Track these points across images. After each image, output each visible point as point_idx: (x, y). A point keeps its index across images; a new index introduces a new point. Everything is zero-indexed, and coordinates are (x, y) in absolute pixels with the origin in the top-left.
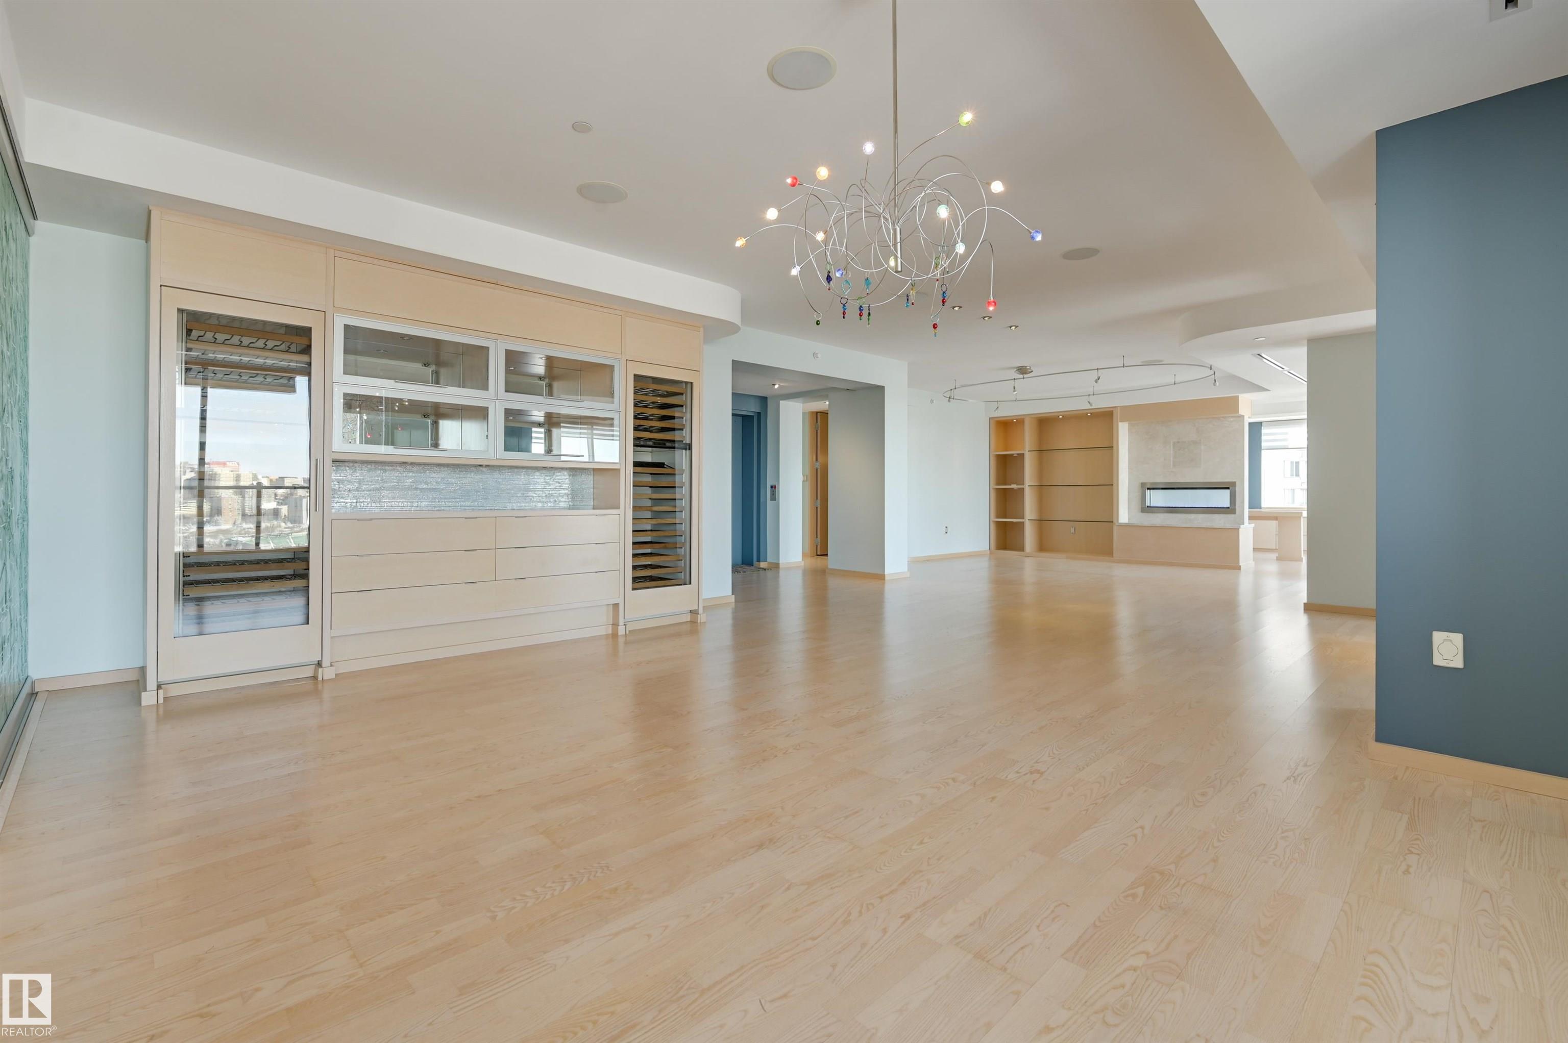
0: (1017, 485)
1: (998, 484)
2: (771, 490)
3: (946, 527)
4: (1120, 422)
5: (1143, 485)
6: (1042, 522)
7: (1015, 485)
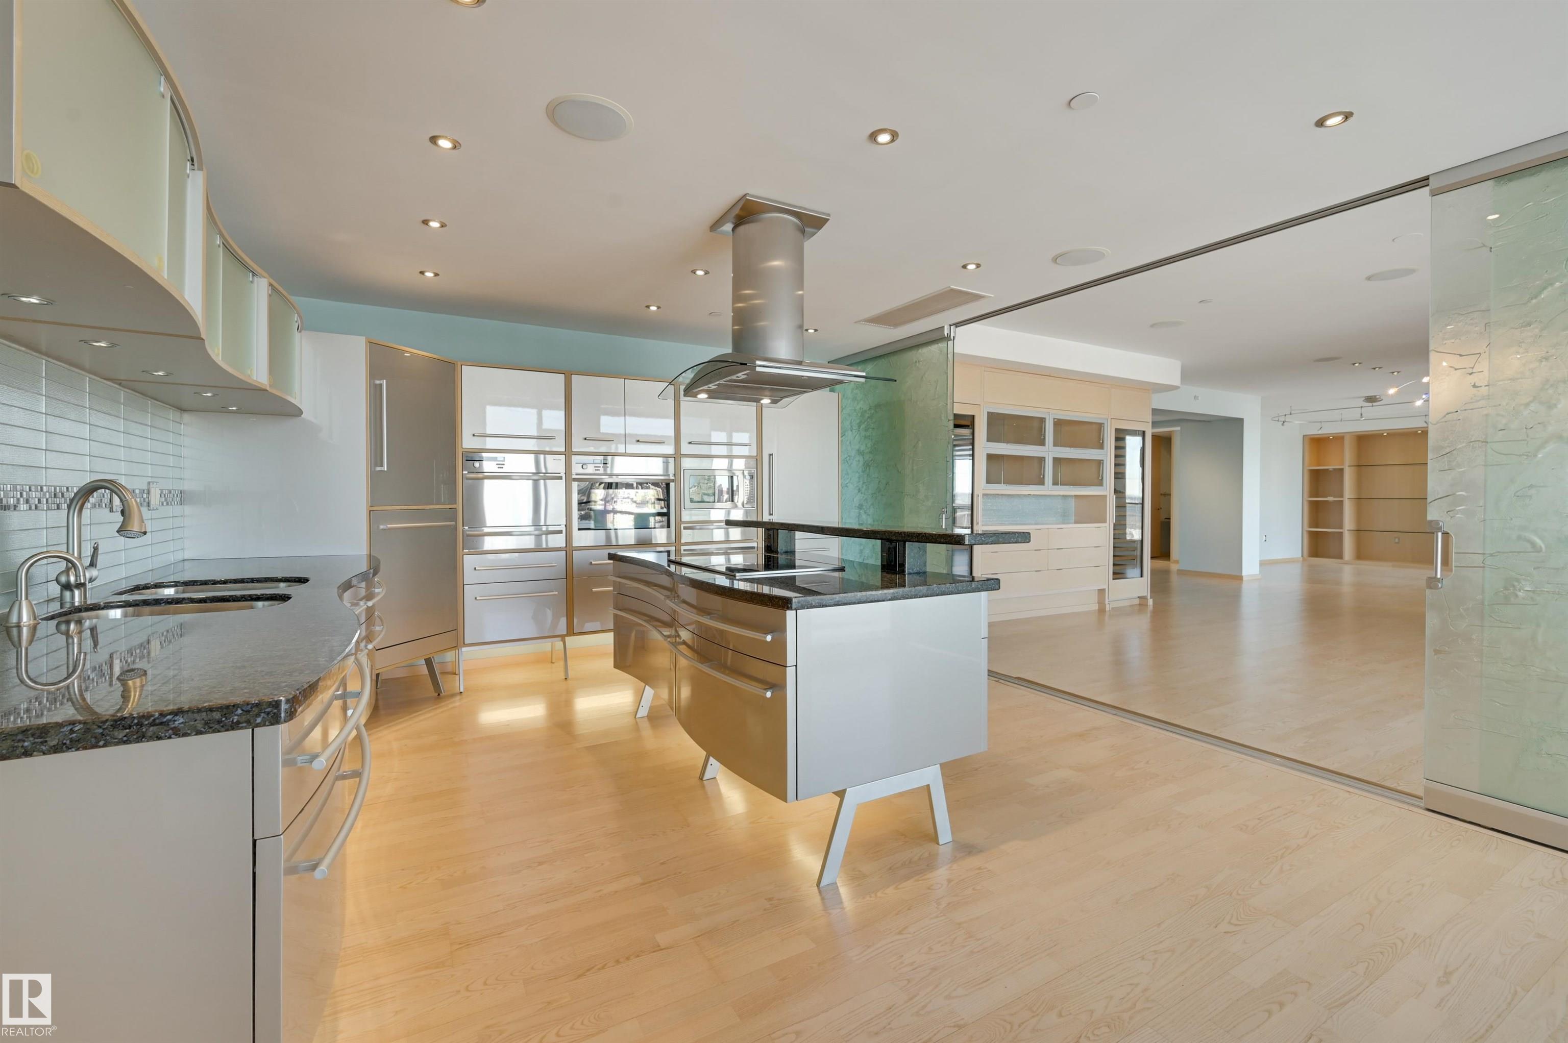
0: (1334, 497)
1: (1311, 497)
3: (1265, 536)
7: (1332, 498)
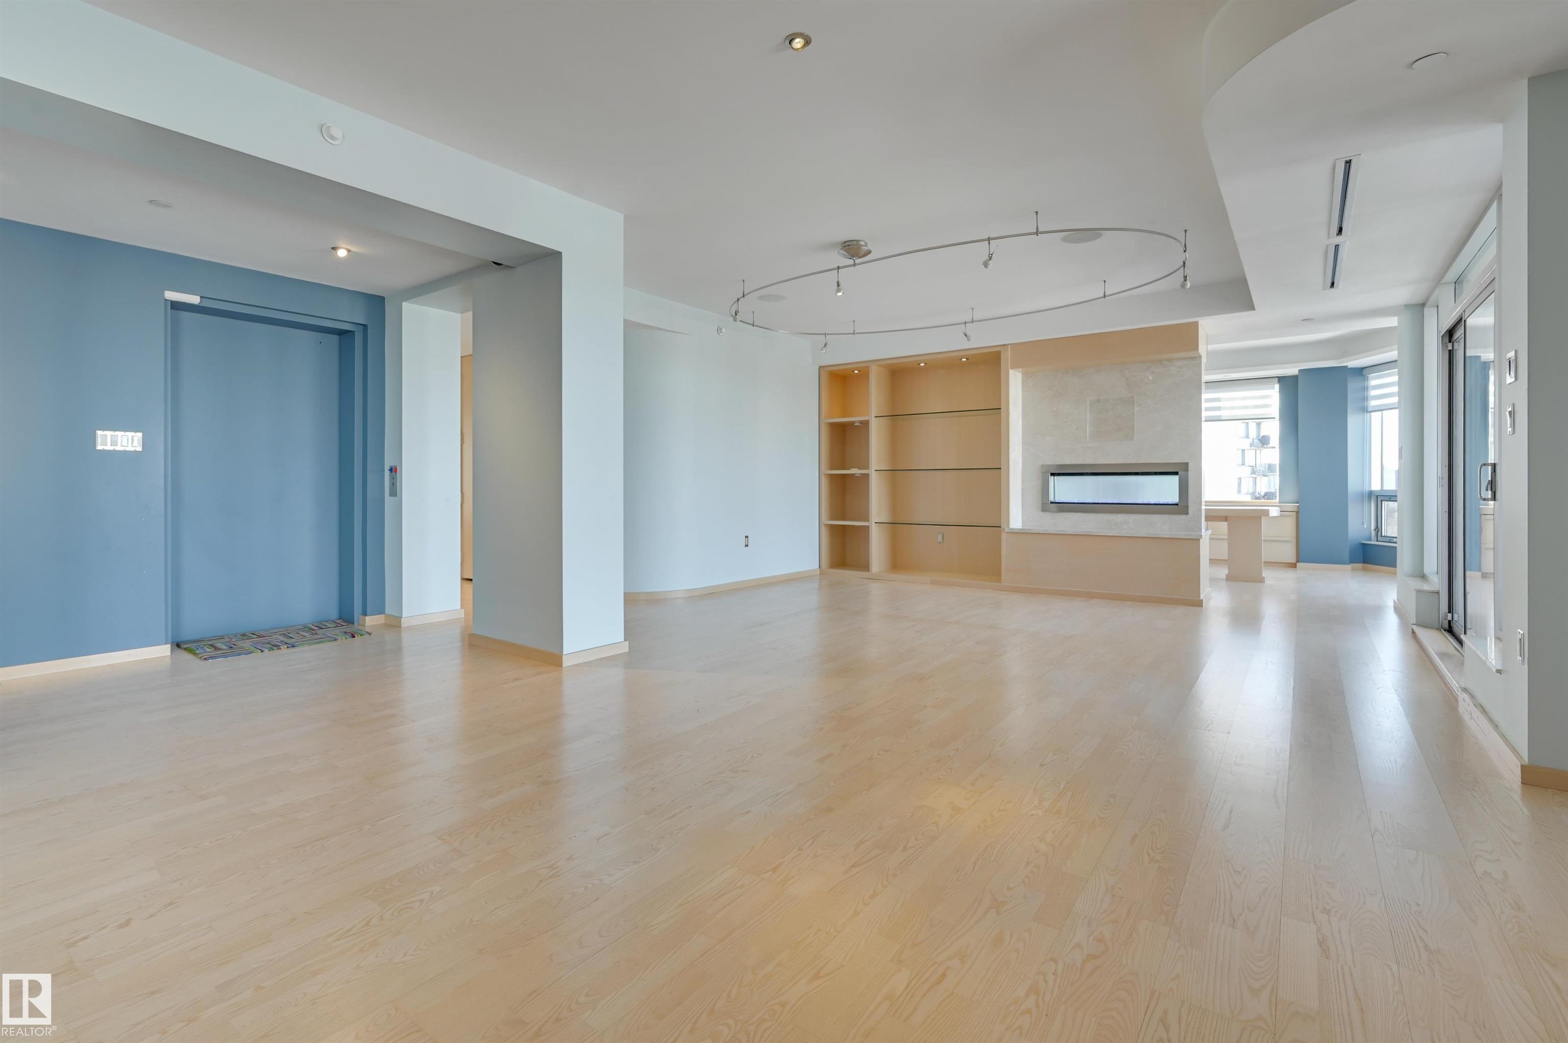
0: (859, 469)
1: (831, 468)
2: (390, 476)
3: (747, 537)
4: (1012, 368)
5: (1044, 468)
6: (895, 525)
7: (856, 469)
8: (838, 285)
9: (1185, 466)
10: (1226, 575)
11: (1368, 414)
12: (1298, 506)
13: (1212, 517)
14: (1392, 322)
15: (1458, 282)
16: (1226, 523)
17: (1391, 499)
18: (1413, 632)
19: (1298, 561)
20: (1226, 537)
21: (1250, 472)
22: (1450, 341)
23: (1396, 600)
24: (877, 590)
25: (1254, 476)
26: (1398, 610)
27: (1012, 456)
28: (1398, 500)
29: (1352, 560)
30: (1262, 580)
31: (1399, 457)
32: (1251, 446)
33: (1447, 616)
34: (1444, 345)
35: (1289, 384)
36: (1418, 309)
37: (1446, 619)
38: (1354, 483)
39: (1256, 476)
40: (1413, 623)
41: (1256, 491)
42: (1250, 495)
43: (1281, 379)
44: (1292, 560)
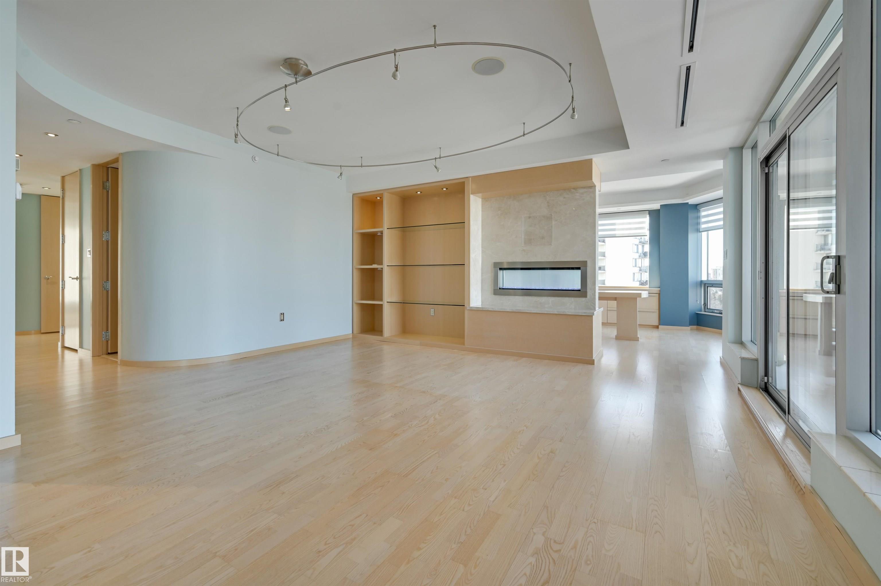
0: (377, 265)
1: (361, 264)
3: (282, 314)
4: (472, 194)
5: (496, 264)
6: (401, 305)
8: (286, 101)
9: (585, 263)
10: (616, 336)
11: (700, 233)
12: (660, 290)
13: (603, 297)
14: (718, 165)
15: (772, 121)
16: (616, 301)
17: (713, 286)
18: (739, 390)
19: (660, 324)
20: (616, 309)
21: (639, 270)
22: (766, 166)
23: (721, 357)
24: (387, 349)
25: (640, 272)
26: (723, 364)
27: (472, 256)
28: (723, 286)
29: (691, 324)
30: (637, 339)
31: (724, 257)
32: (639, 257)
33: (764, 379)
34: (762, 169)
35: (654, 215)
36: (738, 150)
37: (763, 381)
38: (692, 276)
39: (642, 272)
40: (739, 383)
41: (642, 280)
42: (639, 282)
43: (651, 213)
44: (656, 323)
